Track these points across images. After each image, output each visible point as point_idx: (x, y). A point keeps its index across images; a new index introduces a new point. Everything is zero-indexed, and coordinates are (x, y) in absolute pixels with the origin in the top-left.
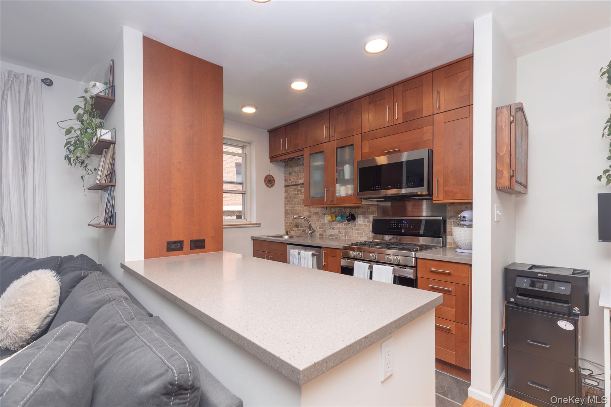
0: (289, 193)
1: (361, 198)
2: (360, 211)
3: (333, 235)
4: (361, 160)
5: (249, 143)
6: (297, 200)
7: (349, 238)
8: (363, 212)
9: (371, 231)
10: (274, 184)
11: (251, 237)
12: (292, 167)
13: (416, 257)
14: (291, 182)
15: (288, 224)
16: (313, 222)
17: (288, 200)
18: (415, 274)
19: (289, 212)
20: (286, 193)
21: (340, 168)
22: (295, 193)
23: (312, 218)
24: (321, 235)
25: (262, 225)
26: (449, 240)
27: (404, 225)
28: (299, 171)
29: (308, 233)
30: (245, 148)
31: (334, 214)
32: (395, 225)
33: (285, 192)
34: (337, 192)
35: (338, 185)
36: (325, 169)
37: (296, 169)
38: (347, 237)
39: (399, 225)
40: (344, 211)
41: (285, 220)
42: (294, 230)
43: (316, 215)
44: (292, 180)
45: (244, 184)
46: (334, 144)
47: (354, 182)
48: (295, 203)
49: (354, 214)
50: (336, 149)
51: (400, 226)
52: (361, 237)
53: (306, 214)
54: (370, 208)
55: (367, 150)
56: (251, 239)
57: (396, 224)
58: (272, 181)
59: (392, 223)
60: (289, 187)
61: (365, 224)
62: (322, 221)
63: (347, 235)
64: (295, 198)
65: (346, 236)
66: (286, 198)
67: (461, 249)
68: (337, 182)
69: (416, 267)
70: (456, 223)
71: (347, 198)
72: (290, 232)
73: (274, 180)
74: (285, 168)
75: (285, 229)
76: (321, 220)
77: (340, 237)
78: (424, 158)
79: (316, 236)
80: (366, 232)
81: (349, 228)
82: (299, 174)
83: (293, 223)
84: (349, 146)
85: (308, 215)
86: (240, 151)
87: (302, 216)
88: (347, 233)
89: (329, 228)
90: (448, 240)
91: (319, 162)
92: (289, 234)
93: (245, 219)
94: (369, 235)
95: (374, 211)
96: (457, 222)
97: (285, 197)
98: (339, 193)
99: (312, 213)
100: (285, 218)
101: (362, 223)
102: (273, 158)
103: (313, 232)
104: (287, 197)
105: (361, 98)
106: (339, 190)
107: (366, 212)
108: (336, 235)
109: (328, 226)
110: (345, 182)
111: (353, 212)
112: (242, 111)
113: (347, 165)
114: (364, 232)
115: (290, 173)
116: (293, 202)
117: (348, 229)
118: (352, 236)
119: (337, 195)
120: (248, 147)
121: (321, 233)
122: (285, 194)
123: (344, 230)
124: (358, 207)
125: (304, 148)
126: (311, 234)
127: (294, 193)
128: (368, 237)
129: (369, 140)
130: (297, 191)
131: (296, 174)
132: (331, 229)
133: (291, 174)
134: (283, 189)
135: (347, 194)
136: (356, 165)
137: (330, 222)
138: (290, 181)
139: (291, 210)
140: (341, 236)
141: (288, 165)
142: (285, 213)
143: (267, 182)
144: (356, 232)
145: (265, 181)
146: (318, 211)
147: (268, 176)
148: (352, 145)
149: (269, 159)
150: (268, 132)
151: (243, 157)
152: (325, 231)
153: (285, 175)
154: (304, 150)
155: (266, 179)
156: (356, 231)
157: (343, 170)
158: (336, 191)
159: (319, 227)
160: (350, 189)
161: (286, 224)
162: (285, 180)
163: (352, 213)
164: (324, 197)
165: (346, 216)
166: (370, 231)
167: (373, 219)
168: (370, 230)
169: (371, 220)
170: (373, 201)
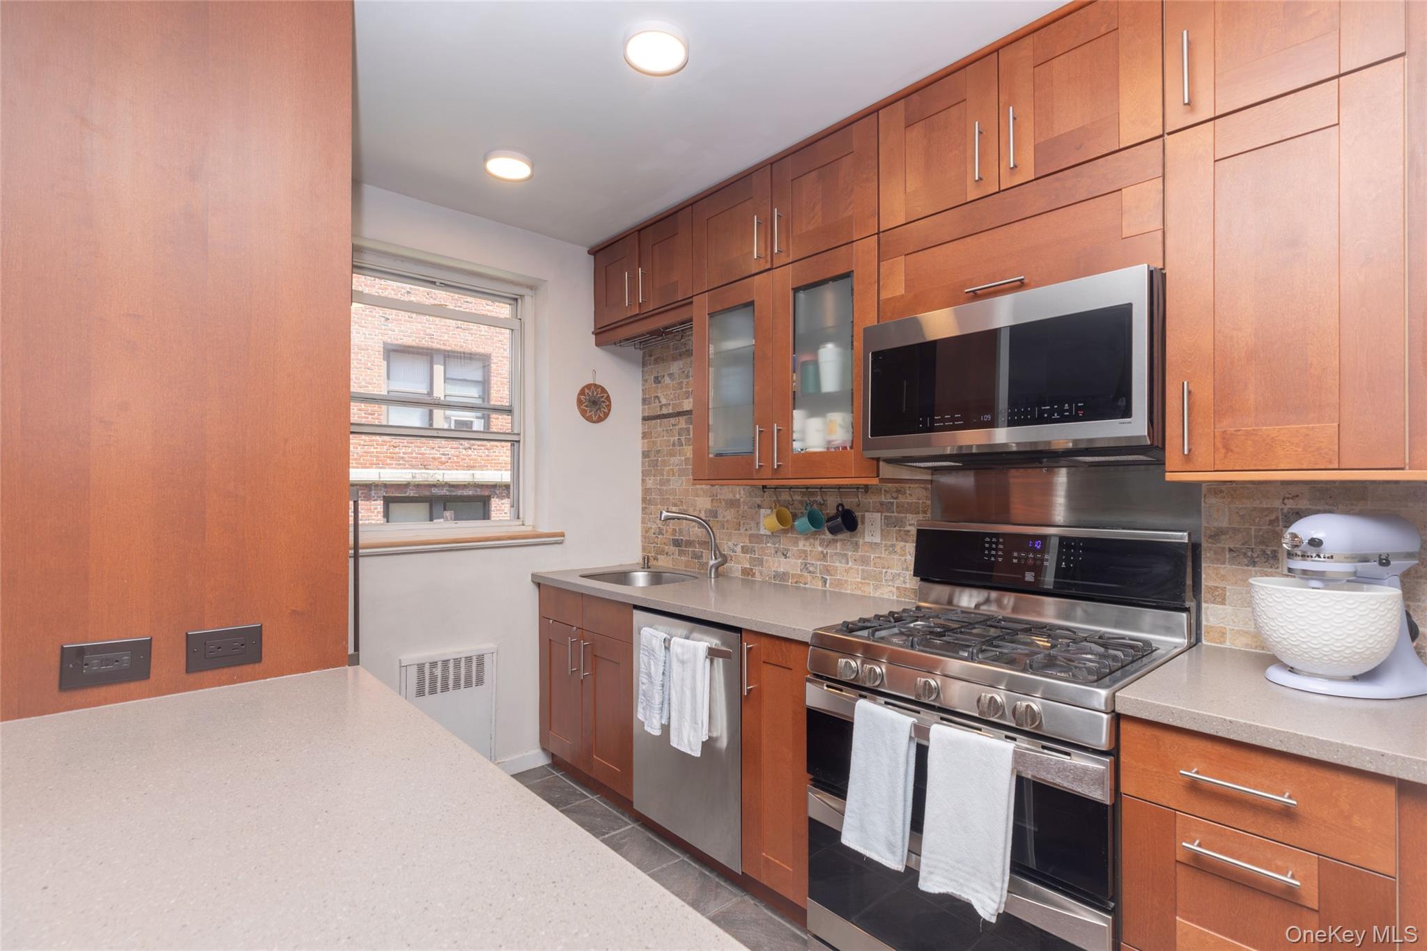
0: (653, 439)
1: (878, 460)
2: (871, 500)
3: (784, 573)
4: (876, 324)
5: (533, 287)
6: (677, 462)
7: (837, 586)
8: (882, 504)
9: (912, 567)
10: (609, 411)
11: (533, 575)
12: (663, 360)
13: (1113, 711)
14: (661, 407)
15: (651, 534)
16: (725, 530)
17: (652, 461)
18: (1108, 784)
19: (654, 496)
20: (646, 441)
21: (805, 358)
22: (672, 439)
23: (720, 518)
24: (747, 572)
25: (568, 538)
26: (1211, 619)
27: (1031, 555)
28: (684, 372)
29: (708, 563)
30: (519, 301)
31: (787, 507)
32: (1000, 553)
33: (645, 435)
34: (794, 438)
35: (798, 415)
36: (756, 360)
37: (675, 367)
38: (828, 585)
39: (1015, 554)
40: (819, 499)
41: (643, 522)
42: (667, 553)
43: (732, 510)
44: (664, 401)
45: (516, 411)
46: (786, 278)
47: (852, 405)
48: (672, 470)
49: (854, 509)
50: (791, 293)
51: (1019, 558)
52: (876, 588)
53: (703, 503)
54: (908, 492)
55: (900, 290)
56: (533, 581)
57: (1001, 549)
58: (604, 402)
59: (987, 545)
60: (654, 421)
61: (889, 543)
62: (750, 528)
63: (828, 578)
64: (672, 454)
65: (825, 581)
66: (645, 455)
67: (1292, 670)
68: (794, 403)
69: (1114, 752)
70: (1245, 554)
71: (830, 457)
72: (656, 559)
73: (610, 402)
74: (644, 364)
75: (644, 549)
76: (748, 527)
77: (805, 584)
78: (1130, 305)
79: (732, 575)
80: (894, 571)
81: (836, 554)
82: (682, 382)
83: (667, 531)
84: (835, 279)
85: (709, 506)
86: (503, 310)
87: (691, 511)
88: (828, 571)
89: (773, 551)
90: (1207, 620)
91: (739, 341)
92: (652, 562)
93: (518, 518)
94: (905, 582)
95: (921, 502)
96: (1249, 554)
97: (643, 453)
98: (803, 440)
99: (720, 502)
100: (643, 514)
101: (877, 539)
102: (605, 334)
103: (722, 564)
104: (648, 451)
105: (877, 111)
106: (803, 431)
107: (892, 503)
108: (793, 575)
109: (769, 545)
110: (820, 404)
111: (849, 503)
112: (485, 170)
113: (830, 346)
114: (884, 571)
115: (656, 378)
116: (667, 468)
117: (831, 556)
118: (846, 581)
119: (797, 446)
120: (528, 300)
121: (749, 566)
122: (643, 443)
123: (821, 560)
124: (866, 488)
125: (692, 297)
126: (717, 569)
127: (669, 441)
128: (898, 588)
129: (905, 255)
130: (676, 432)
131: (674, 382)
132: (779, 553)
133: (660, 382)
134: (638, 427)
135: (829, 442)
136: (859, 344)
137: (774, 534)
138: (657, 404)
139: (660, 490)
140: (809, 578)
141: (651, 356)
142: (644, 500)
143: (586, 406)
144: (857, 570)
145: (580, 402)
146: (738, 497)
147: (588, 386)
148: (848, 275)
149: (594, 336)
150: (589, 252)
151: (512, 330)
152: (760, 562)
153: (643, 385)
154: (692, 302)
155: (582, 397)
156: (860, 568)
157: (816, 363)
158: (793, 432)
159: (742, 547)
160: (840, 425)
161: (647, 532)
162: (644, 401)
163: (846, 508)
164: (753, 452)
165: (828, 514)
166: (907, 569)
167: (918, 530)
168: (905, 567)
169: (909, 531)
170: (920, 468)
